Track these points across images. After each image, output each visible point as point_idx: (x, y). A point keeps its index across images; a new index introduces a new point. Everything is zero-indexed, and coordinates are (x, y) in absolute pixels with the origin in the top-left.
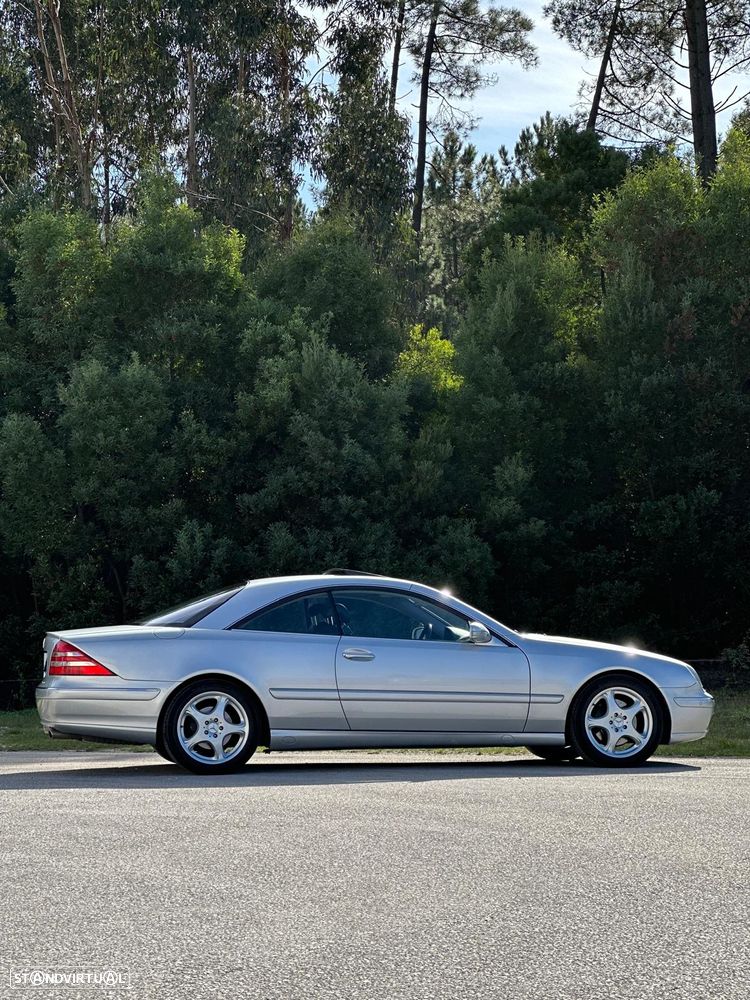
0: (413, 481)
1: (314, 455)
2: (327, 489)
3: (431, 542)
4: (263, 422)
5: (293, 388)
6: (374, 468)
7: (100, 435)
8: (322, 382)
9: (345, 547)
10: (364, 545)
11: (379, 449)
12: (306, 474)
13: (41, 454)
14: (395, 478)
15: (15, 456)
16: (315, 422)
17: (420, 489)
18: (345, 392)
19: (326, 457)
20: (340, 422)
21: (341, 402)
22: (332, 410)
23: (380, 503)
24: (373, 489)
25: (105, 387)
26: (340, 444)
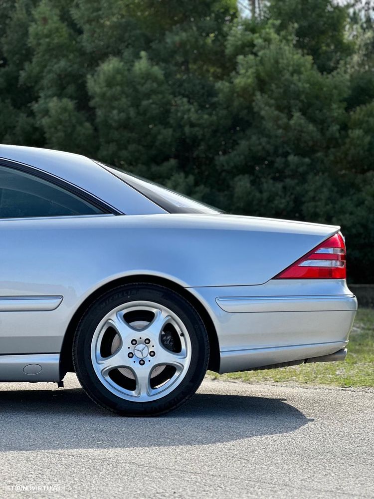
0: (347, 146)
1: (269, 125)
2: (280, 151)
3: (359, 190)
4: (236, 103)
5: (258, 77)
6: (318, 136)
7: (115, 112)
8: (280, 72)
9: (292, 194)
10: (307, 192)
11: (323, 122)
12: (264, 140)
13: (74, 127)
14: (333, 143)
15: (56, 128)
16: (272, 102)
17: (352, 151)
18: (296, 77)
19: (279, 127)
20: (292, 102)
21: (292, 86)
22: (285, 92)
23: (322, 162)
24: (317, 151)
25: (119, 77)
26: (290, 117)
